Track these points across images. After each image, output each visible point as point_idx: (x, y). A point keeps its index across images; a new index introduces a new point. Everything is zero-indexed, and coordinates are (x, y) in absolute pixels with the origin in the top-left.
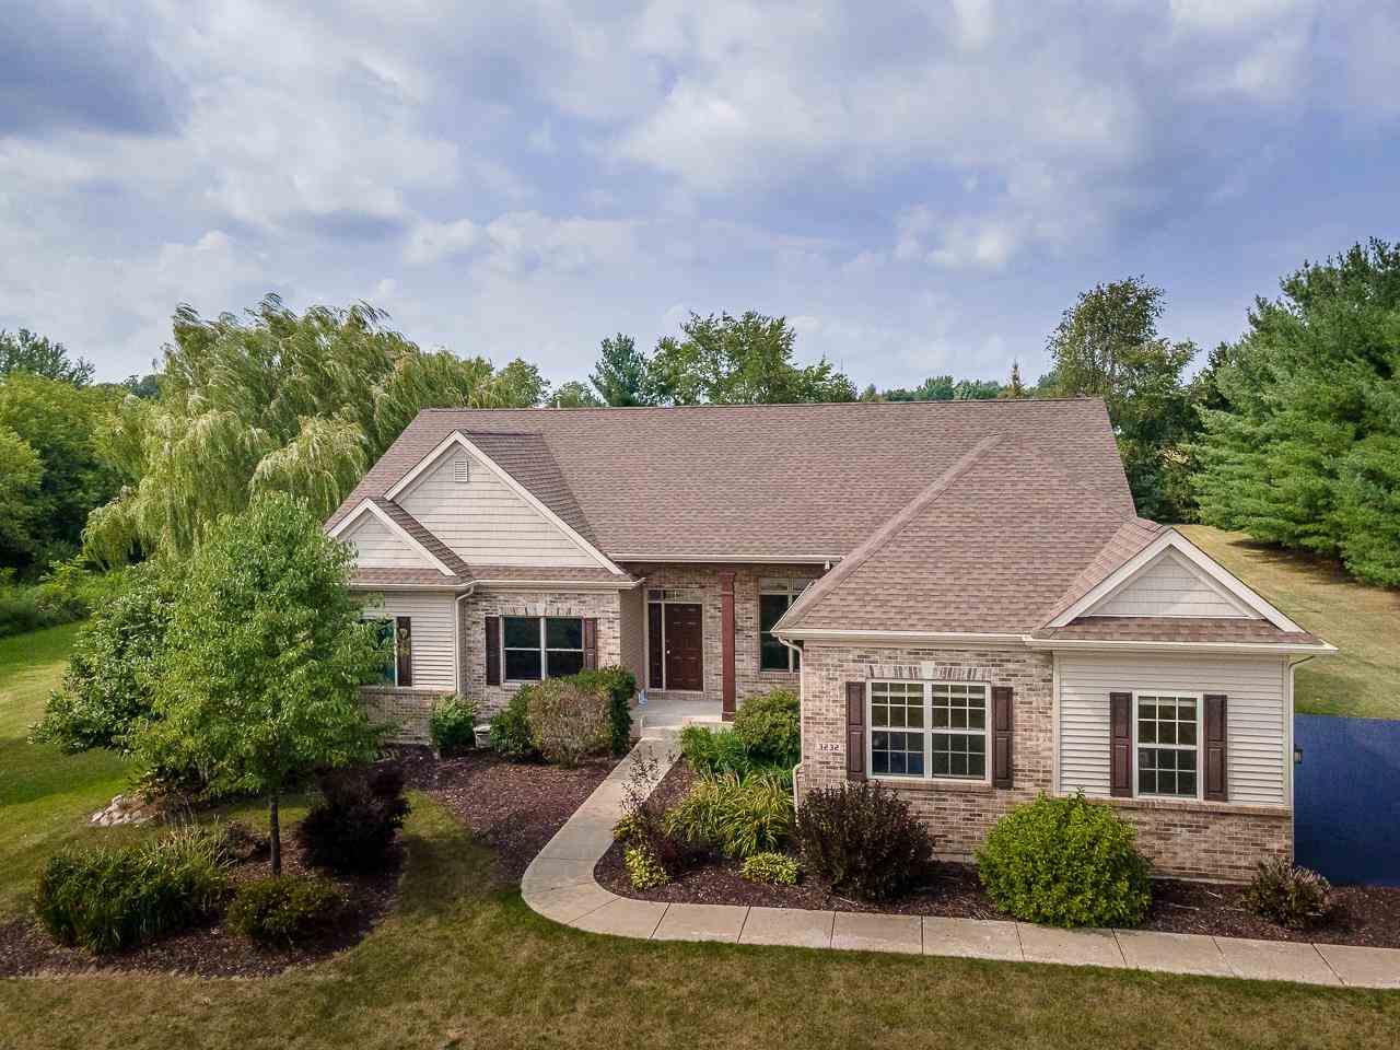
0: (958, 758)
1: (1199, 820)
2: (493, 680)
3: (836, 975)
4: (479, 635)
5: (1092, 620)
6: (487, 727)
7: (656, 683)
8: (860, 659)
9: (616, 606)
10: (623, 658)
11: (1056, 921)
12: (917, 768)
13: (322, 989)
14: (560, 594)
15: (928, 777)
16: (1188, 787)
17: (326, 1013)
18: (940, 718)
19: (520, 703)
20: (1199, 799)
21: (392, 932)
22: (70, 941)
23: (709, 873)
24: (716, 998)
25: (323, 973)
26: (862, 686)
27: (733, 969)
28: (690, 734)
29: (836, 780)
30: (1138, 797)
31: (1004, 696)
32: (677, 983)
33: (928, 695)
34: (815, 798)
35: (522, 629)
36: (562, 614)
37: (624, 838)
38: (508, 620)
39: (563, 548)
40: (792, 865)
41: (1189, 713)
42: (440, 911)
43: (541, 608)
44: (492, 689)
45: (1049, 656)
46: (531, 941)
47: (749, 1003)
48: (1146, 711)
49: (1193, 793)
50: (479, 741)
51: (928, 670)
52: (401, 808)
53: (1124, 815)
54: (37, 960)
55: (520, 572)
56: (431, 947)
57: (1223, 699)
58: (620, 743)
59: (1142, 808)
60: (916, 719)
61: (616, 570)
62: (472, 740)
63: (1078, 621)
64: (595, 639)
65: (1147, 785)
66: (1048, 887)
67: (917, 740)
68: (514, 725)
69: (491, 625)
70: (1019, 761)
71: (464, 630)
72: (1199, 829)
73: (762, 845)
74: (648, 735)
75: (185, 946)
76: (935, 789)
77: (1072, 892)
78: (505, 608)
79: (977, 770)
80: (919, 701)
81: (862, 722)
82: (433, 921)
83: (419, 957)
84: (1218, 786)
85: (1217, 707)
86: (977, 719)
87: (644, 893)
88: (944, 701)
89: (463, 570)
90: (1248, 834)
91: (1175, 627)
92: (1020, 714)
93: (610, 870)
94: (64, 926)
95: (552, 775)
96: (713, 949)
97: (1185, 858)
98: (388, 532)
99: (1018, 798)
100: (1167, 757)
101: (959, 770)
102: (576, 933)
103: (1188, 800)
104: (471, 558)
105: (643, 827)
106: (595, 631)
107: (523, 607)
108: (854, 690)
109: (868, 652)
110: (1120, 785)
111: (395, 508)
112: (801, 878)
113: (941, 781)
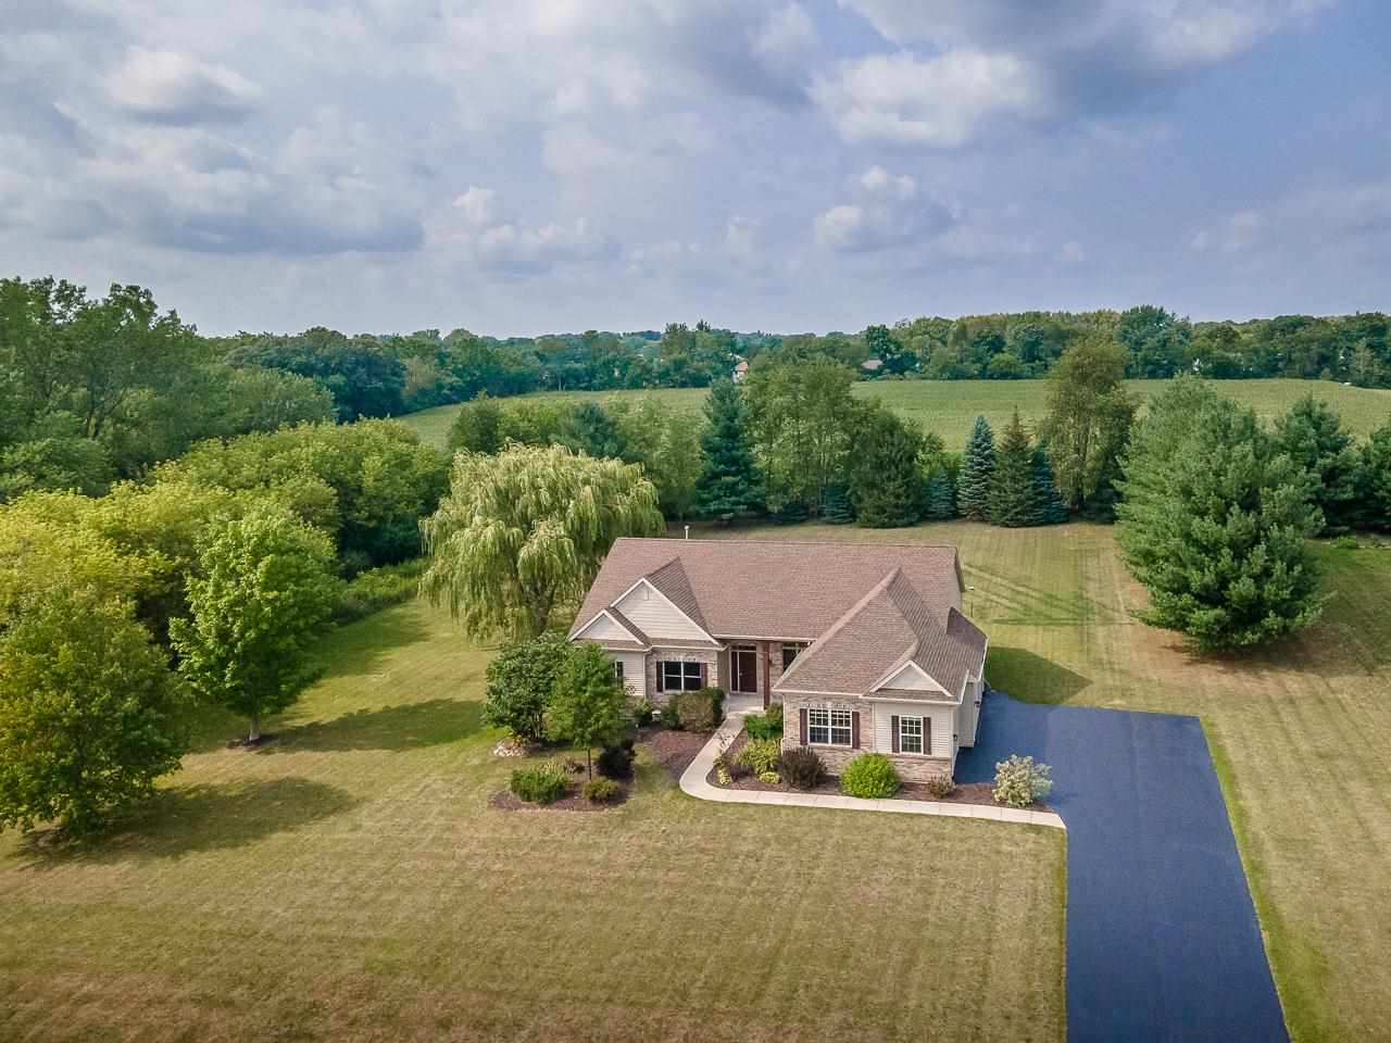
0: (840, 737)
1: (920, 763)
2: (660, 689)
3: (783, 812)
4: (654, 670)
5: (885, 689)
6: (658, 712)
7: (735, 688)
8: (805, 700)
9: (716, 657)
10: (719, 683)
11: (859, 796)
12: (826, 741)
13: (619, 816)
14: (691, 652)
15: (830, 744)
16: (918, 750)
17: (623, 822)
18: (834, 723)
19: (674, 701)
20: (922, 754)
21: (635, 799)
22: (529, 800)
23: (748, 779)
24: (745, 819)
25: (618, 810)
26: (806, 710)
27: (751, 811)
28: (748, 719)
29: (796, 745)
30: (901, 753)
31: (856, 715)
32: (733, 814)
33: (830, 713)
34: (788, 753)
35: (673, 667)
36: (691, 661)
37: (717, 766)
38: (666, 663)
39: (692, 631)
40: (778, 776)
41: (918, 723)
42: (653, 793)
43: (681, 658)
44: (659, 694)
45: (871, 703)
46: (686, 802)
47: (754, 820)
48: (904, 722)
49: (920, 751)
50: (654, 719)
51: (829, 705)
52: (633, 754)
53: (896, 760)
54: (519, 806)
55: (673, 641)
56: (651, 804)
57: (929, 719)
58: (718, 720)
59: (902, 757)
60: (826, 723)
61: (716, 643)
62: (651, 718)
63: (880, 690)
64: (706, 672)
65: (904, 749)
66: (858, 785)
67: (826, 731)
68: (670, 713)
69: (659, 665)
70: (862, 739)
71: (647, 666)
72: (921, 764)
73: (769, 769)
74: (730, 716)
75: (567, 802)
76: (832, 749)
77: (866, 787)
78: (664, 658)
79: (848, 743)
80: (827, 716)
81: (806, 724)
82: (650, 795)
83: (648, 807)
84: (928, 750)
85: (927, 721)
86: (848, 723)
87: (723, 786)
88: (835, 716)
89: (646, 640)
90: (938, 766)
91: (912, 694)
92: (861, 721)
93: (712, 778)
94: (527, 795)
95: (688, 736)
96: (745, 804)
97: (917, 775)
98: (612, 623)
99: (862, 752)
100: (911, 739)
101: (841, 742)
102: (700, 799)
103: (918, 754)
104: (650, 634)
105: (724, 762)
106: (706, 668)
107: (673, 658)
108: (803, 712)
109: (808, 698)
110: (895, 749)
111: (615, 611)
112: (780, 781)
113: (834, 745)
